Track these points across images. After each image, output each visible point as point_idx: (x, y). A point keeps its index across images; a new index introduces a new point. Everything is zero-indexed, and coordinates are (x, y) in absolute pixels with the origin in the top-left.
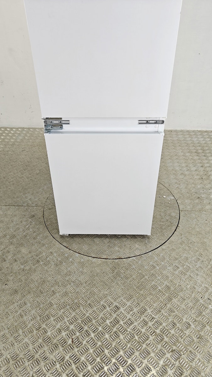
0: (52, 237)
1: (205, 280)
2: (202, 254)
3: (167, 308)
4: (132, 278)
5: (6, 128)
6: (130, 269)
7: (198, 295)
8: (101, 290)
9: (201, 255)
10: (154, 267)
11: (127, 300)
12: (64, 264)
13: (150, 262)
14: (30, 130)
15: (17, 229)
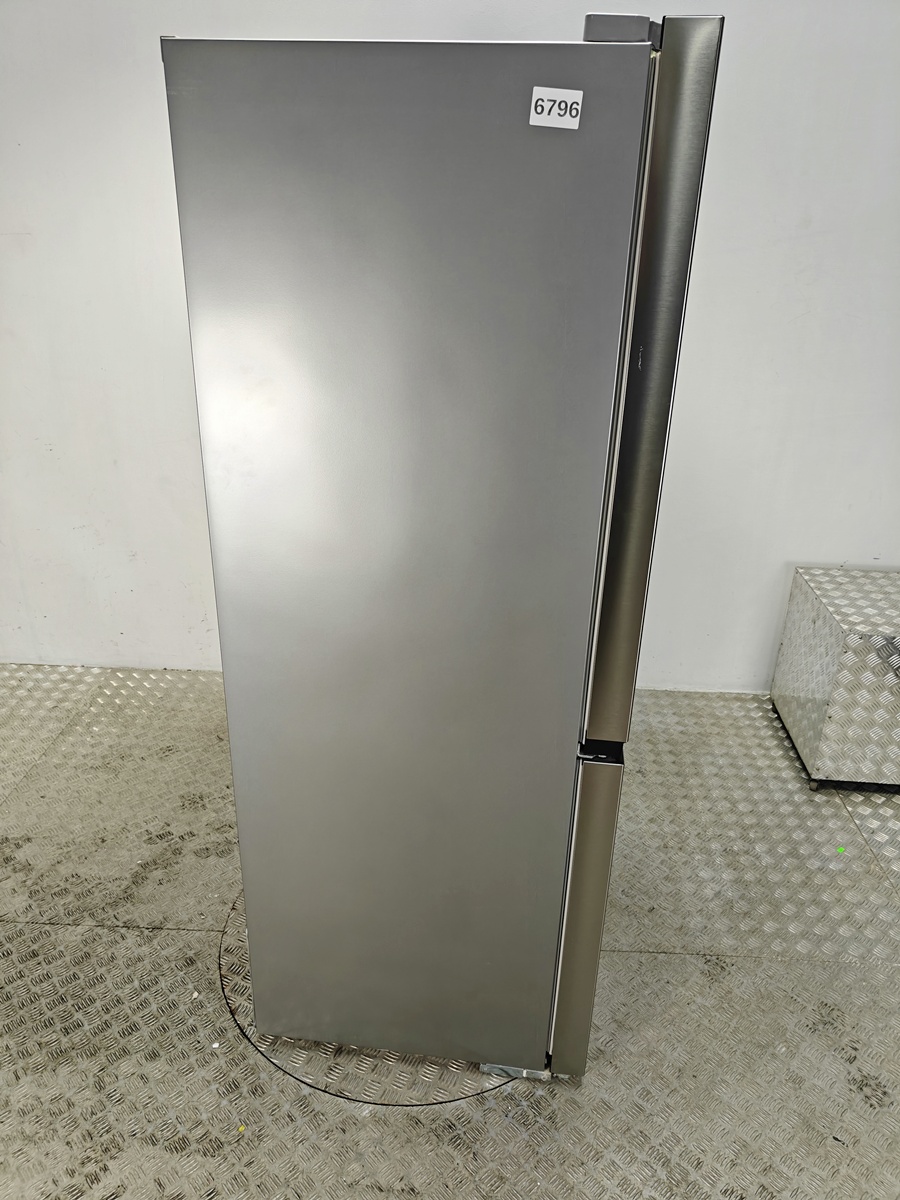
0: (239, 1031)
1: (654, 1176)
2: (649, 1093)
4: (452, 1166)
5: (128, 671)
6: (450, 1137)
9: (647, 1095)
10: (517, 1133)
12: (268, 1119)
13: (505, 1116)
14: (199, 680)
15: (142, 1005)
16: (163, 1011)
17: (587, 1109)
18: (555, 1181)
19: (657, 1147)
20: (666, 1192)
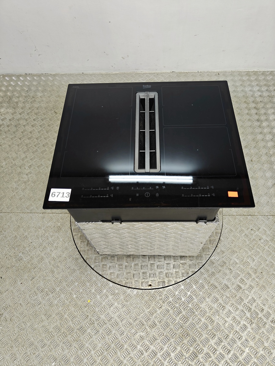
0: (83, 260)
1: (245, 316)
3: (204, 353)
4: (169, 314)
6: (167, 302)
7: (236, 336)
8: (137, 330)
9: (242, 281)
10: (192, 299)
11: (164, 343)
12: (98, 297)
13: (188, 293)
14: (42, 79)
15: (44, 249)
16: (52, 251)
17: (219, 288)
18: (208, 318)
19: (247, 303)
20: (250, 322)
